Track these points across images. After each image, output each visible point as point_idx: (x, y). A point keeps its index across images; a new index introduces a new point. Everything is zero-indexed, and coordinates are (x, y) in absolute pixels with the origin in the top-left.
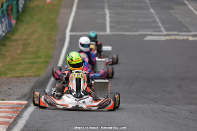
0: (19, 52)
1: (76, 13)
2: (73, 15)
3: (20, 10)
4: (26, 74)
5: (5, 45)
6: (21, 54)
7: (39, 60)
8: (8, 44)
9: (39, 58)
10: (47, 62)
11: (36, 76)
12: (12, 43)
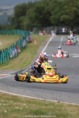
0: (18, 62)
1: (47, 48)
2: (45, 48)
3: (23, 47)
4: (17, 68)
5: (12, 60)
6: (19, 63)
7: (25, 65)
8: (14, 60)
9: (25, 64)
10: (28, 65)
11: (21, 69)
12: (16, 59)
